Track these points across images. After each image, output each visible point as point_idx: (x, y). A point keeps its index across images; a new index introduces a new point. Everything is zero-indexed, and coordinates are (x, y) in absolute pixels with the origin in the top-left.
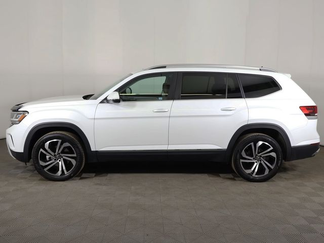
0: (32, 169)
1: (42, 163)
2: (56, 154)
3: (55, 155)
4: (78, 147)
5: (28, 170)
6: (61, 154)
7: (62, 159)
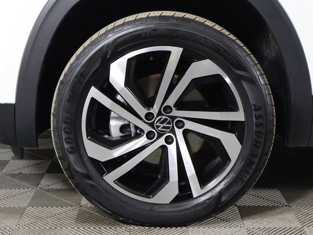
0: (26, 171)
1: (95, 151)
2: (155, 110)
3: (149, 116)
4: (252, 81)
5: (14, 176)
6: (175, 113)
7: (179, 132)
